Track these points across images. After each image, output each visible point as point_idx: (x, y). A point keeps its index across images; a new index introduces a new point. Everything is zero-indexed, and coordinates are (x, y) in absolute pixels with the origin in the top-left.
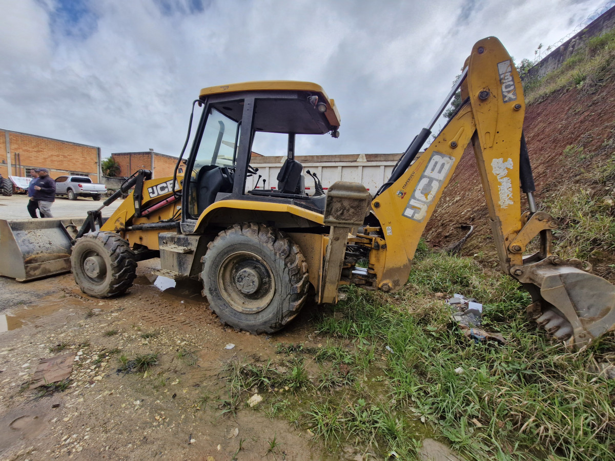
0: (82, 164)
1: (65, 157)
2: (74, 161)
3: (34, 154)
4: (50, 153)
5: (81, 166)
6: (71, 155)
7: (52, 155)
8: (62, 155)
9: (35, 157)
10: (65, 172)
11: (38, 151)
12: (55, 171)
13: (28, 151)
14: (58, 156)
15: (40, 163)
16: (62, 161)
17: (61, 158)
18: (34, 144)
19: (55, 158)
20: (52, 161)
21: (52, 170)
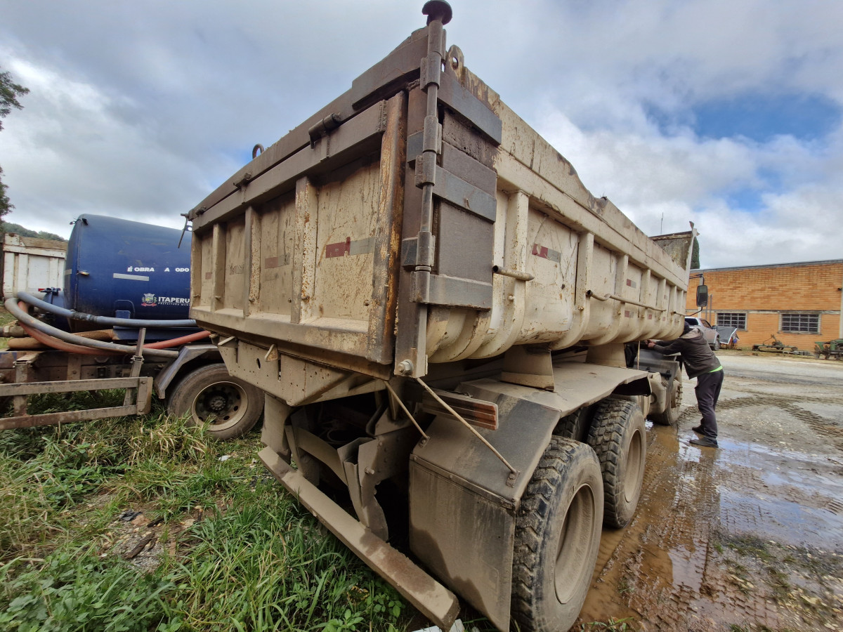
0: (805, 296)
1: (773, 289)
2: (790, 293)
3: (729, 293)
4: (751, 288)
5: (803, 300)
6: (786, 285)
7: (753, 291)
8: (769, 288)
9: (730, 296)
10: (771, 313)
11: (735, 288)
12: (756, 312)
13: (722, 290)
14: (762, 290)
15: (736, 304)
16: (768, 297)
17: (767, 292)
18: (731, 279)
19: (758, 294)
20: (753, 299)
21: (751, 312)
